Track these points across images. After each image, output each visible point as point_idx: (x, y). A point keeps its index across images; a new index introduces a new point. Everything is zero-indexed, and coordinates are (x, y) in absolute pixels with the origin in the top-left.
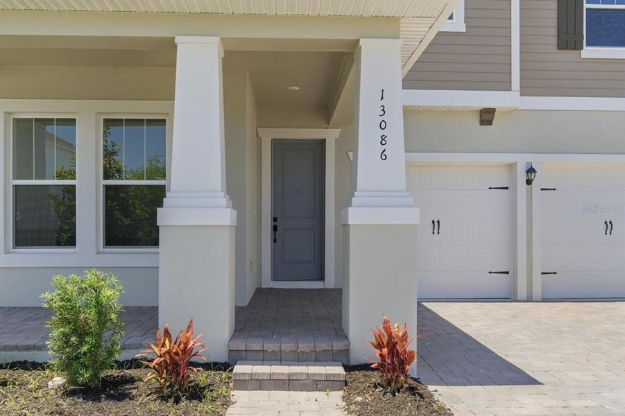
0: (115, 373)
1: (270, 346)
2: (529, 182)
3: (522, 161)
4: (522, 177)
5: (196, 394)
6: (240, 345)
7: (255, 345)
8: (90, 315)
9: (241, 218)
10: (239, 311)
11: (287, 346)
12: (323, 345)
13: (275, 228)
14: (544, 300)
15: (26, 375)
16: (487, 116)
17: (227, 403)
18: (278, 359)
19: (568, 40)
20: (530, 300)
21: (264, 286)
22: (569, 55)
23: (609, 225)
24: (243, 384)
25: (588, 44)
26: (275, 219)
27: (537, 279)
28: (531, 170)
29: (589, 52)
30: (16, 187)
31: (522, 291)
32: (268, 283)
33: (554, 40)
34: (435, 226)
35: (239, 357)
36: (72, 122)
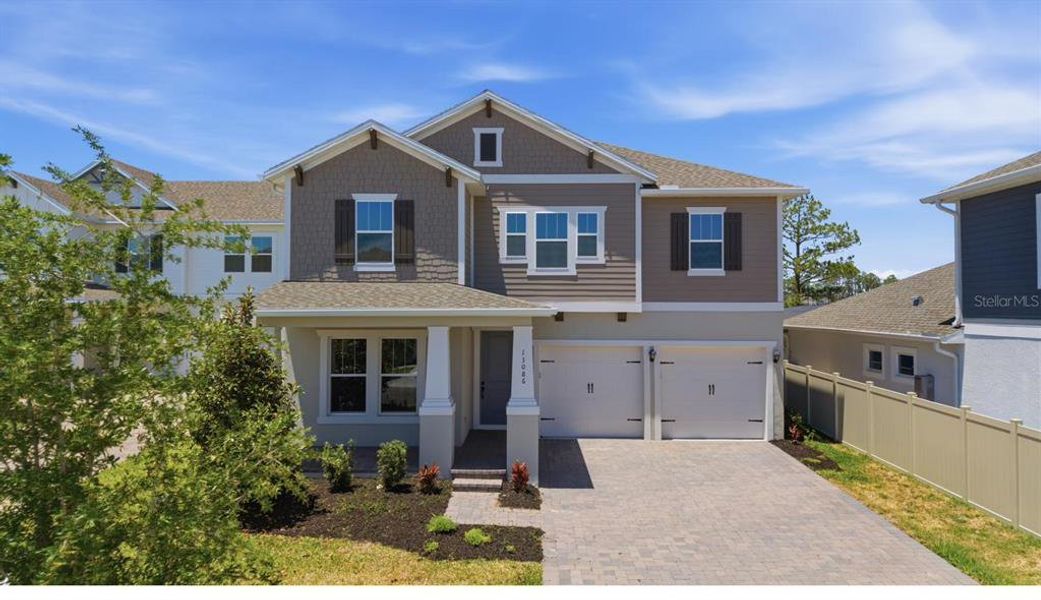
1: (470, 471)
2: (652, 360)
3: (647, 345)
4: (647, 358)
5: (436, 491)
7: (463, 471)
9: (457, 414)
10: (457, 450)
11: (477, 471)
12: (493, 472)
13: (482, 389)
14: (663, 439)
16: (622, 317)
17: (450, 496)
18: (473, 477)
19: (679, 264)
20: (653, 438)
21: (475, 428)
22: (678, 274)
23: (712, 388)
24: (456, 488)
25: (692, 267)
26: (483, 383)
27: (658, 425)
28: (652, 352)
29: (693, 272)
30: (333, 378)
31: (648, 433)
32: (479, 426)
33: (668, 264)
34: (590, 387)
35: (454, 476)
36: (365, 340)
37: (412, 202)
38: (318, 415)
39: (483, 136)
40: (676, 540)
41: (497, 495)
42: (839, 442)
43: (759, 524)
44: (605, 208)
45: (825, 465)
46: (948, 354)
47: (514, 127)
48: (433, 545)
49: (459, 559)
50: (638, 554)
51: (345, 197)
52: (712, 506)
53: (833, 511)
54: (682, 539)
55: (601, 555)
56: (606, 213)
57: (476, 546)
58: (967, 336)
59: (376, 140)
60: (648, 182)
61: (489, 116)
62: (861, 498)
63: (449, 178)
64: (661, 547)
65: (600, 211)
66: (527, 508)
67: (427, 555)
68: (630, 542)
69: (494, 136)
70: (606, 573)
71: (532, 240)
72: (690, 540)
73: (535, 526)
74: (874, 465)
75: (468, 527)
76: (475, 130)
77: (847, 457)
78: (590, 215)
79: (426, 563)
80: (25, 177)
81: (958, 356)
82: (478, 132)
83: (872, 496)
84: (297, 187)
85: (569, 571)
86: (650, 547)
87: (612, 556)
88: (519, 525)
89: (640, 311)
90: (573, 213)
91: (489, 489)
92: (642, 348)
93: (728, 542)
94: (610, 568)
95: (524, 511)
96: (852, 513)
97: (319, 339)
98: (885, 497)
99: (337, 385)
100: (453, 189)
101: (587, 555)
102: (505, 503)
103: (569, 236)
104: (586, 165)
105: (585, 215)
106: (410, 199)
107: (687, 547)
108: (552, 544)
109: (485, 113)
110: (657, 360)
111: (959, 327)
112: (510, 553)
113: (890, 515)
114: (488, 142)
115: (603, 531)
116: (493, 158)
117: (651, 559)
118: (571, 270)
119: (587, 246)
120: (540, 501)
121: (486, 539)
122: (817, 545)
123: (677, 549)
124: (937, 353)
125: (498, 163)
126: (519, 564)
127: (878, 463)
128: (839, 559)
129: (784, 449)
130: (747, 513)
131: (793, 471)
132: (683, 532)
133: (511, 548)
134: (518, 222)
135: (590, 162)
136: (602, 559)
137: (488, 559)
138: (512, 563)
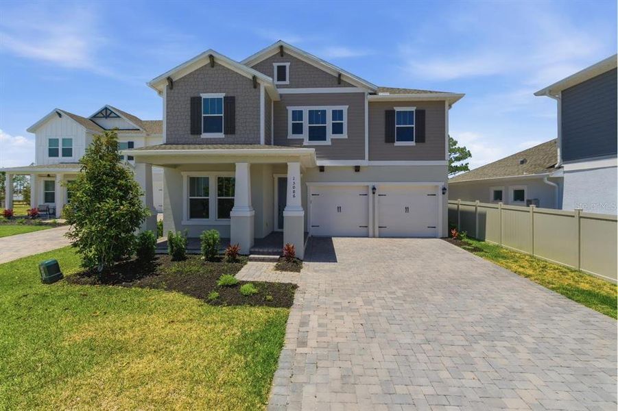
0: (218, 256)
1: (261, 250)
2: (374, 193)
3: (371, 184)
4: (371, 191)
5: (237, 261)
6: (253, 250)
7: (257, 250)
8: (211, 241)
11: (266, 250)
12: (275, 250)
13: (279, 209)
14: (379, 237)
15: (196, 256)
16: (357, 169)
17: (245, 264)
18: (263, 254)
19: (389, 139)
20: (374, 237)
21: (275, 231)
22: (389, 145)
23: (407, 209)
24: (251, 260)
25: (397, 141)
26: (280, 206)
27: (377, 229)
28: (374, 189)
29: (397, 144)
30: (190, 199)
31: (371, 233)
32: (277, 230)
33: (384, 139)
34: (339, 209)
35: (252, 253)
36: (208, 178)
37: (234, 97)
38: (182, 220)
39: (279, 67)
40: (390, 293)
41: (275, 264)
42: (484, 241)
43: (446, 283)
44: (347, 106)
45: (475, 250)
46: (552, 184)
47: (296, 62)
48: (214, 295)
49: (230, 305)
50: (362, 303)
51: (196, 95)
52: (412, 272)
53: (492, 275)
54: (394, 293)
55: (336, 303)
56: (348, 109)
57: (246, 296)
58: (564, 172)
59: (214, 62)
60: (372, 92)
61: (282, 56)
62: (508, 267)
63: (255, 82)
64: (379, 298)
65: (345, 108)
66: (291, 271)
67: (209, 302)
68: (357, 294)
69: (285, 67)
70: (337, 318)
71: (306, 125)
72: (399, 293)
73: (293, 283)
74: (505, 250)
75: (244, 283)
76: (274, 64)
77: (487, 246)
78: (339, 111)
79: (206, 307)
80: (65, 113)
81: (558, 184)
82: (276, 65)
83: (515, 266)
84: (169, 91)
85: (309, 315)
86: (372, 298)
87: (343, 304)
88: (283, 282)
89: (367, 165)
90: (329, 109)
91: (271, 260)
92: (368, 186)
93: (426, 295)
94: (339, 314)
95: (289, 273)
96: (507, 277)
97: (182, 177)
98: (523, 267)
99: (193, 203)
100: (256, 89)
101: (325, 303)
102: (278, 268)
103: (327, 122)
104: (337, 82)
105: (336, 111)
106: (233, 95)
107: (398, 298)
108: (302, 295)
109: (280, 54)
110: (377, 192)
111: (559, 167)
112: (269, 301)
113: (533, 278)
114: (281, 70)
115: (339, 286)
116: (284, 80)
117: (371, 307)
118: (328, 142)
119: (337, 129)
120: (301, 268)
121: (255, 291)
122: (492, 298)
123: (390, 300)
124: (545, 184)
125: (287, 82)
126: (273, 309)
127: (507, 249)
128: (513, 309)
129: (450, 242)
130: (436, 276)
131: (458, 253)
132: (394, 288)
133: (270, 297)
134: (298, 115)
135: (339, 80)
136: (335, 307)
137: (251, 305)
138: (268, 309)
